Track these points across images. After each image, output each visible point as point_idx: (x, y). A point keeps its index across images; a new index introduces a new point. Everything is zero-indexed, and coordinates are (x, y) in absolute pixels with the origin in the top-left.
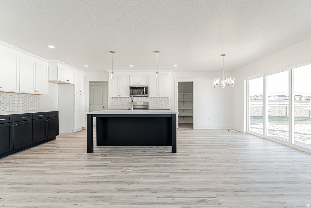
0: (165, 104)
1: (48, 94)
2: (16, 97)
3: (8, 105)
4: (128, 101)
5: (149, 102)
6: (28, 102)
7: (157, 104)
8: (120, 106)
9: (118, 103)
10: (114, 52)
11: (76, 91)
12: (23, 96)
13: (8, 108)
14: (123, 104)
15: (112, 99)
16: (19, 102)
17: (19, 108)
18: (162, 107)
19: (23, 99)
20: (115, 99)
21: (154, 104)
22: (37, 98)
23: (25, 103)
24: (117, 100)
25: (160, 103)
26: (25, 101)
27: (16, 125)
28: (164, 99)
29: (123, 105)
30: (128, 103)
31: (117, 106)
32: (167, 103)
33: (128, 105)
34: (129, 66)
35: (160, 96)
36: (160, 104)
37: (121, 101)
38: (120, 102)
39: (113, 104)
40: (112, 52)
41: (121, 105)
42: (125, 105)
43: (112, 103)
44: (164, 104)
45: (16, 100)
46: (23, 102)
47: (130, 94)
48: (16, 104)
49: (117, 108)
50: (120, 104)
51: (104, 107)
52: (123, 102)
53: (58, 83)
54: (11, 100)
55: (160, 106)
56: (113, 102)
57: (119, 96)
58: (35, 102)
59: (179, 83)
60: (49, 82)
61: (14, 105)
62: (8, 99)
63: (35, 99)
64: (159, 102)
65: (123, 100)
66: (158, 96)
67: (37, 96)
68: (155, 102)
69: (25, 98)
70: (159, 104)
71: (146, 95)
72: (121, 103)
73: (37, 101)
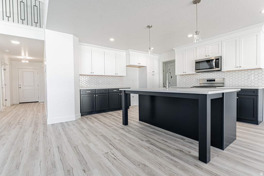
1: (126, 75)
2: (107, 79)
3: (102, 83)
4: (197, 78)
5: (226, 78)
6: (115, 82)
7: (240, 81)
8: (188, 84)
9: (186, 81)
10: (151, 26)
11: (148, 71)
12: (112, 78)
13: (102, 85)
14: (191, 81)
15: (180, 77)
16: (109, 82)
17: (109, 85)
19: (112, 80)
20: (183, 77)
22: (121, 79)
23: (113, 82)
24: (185, 77)
25: (247, 78)
26: (113, 81)
27: (97, 96)
29: (191, 83)
30: (197, 80)
31: (185, 84)
33: (197, 82)
34: (187, 36)
36: (246, 81)
37: (190, 78)
38: (188, 79)
40: (149, 27)
41: (190, 82)
42: (193, 82)
43: (180, 81)
45: (107, 81)
46: (112, 82)
47: (196, 70)
48: (107, 82)
49: (185, 86)
50: (188, 81)
52: (191, 79)
53: (138, 67)
54: (104, 81)
55: (246, 84)
57: (184, 74)
58: (120, 82)
60: (127, 66)
61: (106, 83)
62: (102, 79)
63: (120, 80)
64: (243, 77)
65: (191, 77)
66: (238, 69)
67: (121, 77)
69: (110, 79)
70: (243, 80)
71: (217, 69)
72: (190, 80)
73: (121, 81)
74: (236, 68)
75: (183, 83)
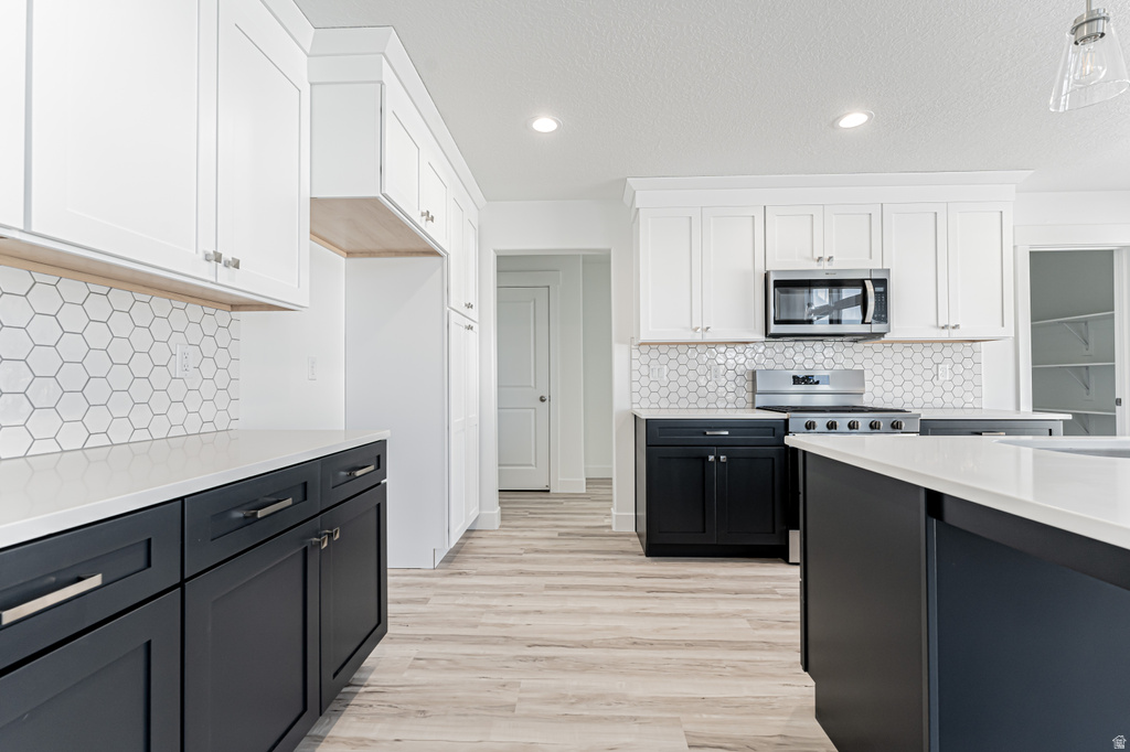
0: (957, 381)
1: (305, 300)
7: (908, 387)
8: (683, 392)
9: (674, 376)
15: (636, 354)
18: (938, 403)
20: (654, 354)
21: (889, 386)
24: (664, 358)
25: (929, 374)
28: (947, 352)
31: (664, 392)
32: (968, 375)
33: (729, 386)
35: (956, 335)
36: (928, 386)
37: (692, 365)
38: (683, 370)
39: (645, 381)
41: (693, 387)
42: (713, 387)
43: (636, 376)
44: (949, 387)
47: (769, 323)
49: (664, 404)
51: (542, 399)
52: (702, 370)
55: (928, 397)
56: (644, 370)
59: (1039, 260)
64: (918, 369)
65: (702, 358)
66: (944, 335)
68: (898, 370)
70: (917, 380)
71: (877, 328)
72: (692, 376)
74: (939, 330)
75: (654, 387)
